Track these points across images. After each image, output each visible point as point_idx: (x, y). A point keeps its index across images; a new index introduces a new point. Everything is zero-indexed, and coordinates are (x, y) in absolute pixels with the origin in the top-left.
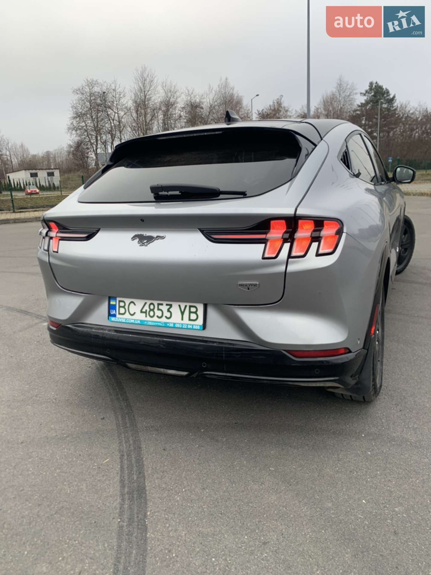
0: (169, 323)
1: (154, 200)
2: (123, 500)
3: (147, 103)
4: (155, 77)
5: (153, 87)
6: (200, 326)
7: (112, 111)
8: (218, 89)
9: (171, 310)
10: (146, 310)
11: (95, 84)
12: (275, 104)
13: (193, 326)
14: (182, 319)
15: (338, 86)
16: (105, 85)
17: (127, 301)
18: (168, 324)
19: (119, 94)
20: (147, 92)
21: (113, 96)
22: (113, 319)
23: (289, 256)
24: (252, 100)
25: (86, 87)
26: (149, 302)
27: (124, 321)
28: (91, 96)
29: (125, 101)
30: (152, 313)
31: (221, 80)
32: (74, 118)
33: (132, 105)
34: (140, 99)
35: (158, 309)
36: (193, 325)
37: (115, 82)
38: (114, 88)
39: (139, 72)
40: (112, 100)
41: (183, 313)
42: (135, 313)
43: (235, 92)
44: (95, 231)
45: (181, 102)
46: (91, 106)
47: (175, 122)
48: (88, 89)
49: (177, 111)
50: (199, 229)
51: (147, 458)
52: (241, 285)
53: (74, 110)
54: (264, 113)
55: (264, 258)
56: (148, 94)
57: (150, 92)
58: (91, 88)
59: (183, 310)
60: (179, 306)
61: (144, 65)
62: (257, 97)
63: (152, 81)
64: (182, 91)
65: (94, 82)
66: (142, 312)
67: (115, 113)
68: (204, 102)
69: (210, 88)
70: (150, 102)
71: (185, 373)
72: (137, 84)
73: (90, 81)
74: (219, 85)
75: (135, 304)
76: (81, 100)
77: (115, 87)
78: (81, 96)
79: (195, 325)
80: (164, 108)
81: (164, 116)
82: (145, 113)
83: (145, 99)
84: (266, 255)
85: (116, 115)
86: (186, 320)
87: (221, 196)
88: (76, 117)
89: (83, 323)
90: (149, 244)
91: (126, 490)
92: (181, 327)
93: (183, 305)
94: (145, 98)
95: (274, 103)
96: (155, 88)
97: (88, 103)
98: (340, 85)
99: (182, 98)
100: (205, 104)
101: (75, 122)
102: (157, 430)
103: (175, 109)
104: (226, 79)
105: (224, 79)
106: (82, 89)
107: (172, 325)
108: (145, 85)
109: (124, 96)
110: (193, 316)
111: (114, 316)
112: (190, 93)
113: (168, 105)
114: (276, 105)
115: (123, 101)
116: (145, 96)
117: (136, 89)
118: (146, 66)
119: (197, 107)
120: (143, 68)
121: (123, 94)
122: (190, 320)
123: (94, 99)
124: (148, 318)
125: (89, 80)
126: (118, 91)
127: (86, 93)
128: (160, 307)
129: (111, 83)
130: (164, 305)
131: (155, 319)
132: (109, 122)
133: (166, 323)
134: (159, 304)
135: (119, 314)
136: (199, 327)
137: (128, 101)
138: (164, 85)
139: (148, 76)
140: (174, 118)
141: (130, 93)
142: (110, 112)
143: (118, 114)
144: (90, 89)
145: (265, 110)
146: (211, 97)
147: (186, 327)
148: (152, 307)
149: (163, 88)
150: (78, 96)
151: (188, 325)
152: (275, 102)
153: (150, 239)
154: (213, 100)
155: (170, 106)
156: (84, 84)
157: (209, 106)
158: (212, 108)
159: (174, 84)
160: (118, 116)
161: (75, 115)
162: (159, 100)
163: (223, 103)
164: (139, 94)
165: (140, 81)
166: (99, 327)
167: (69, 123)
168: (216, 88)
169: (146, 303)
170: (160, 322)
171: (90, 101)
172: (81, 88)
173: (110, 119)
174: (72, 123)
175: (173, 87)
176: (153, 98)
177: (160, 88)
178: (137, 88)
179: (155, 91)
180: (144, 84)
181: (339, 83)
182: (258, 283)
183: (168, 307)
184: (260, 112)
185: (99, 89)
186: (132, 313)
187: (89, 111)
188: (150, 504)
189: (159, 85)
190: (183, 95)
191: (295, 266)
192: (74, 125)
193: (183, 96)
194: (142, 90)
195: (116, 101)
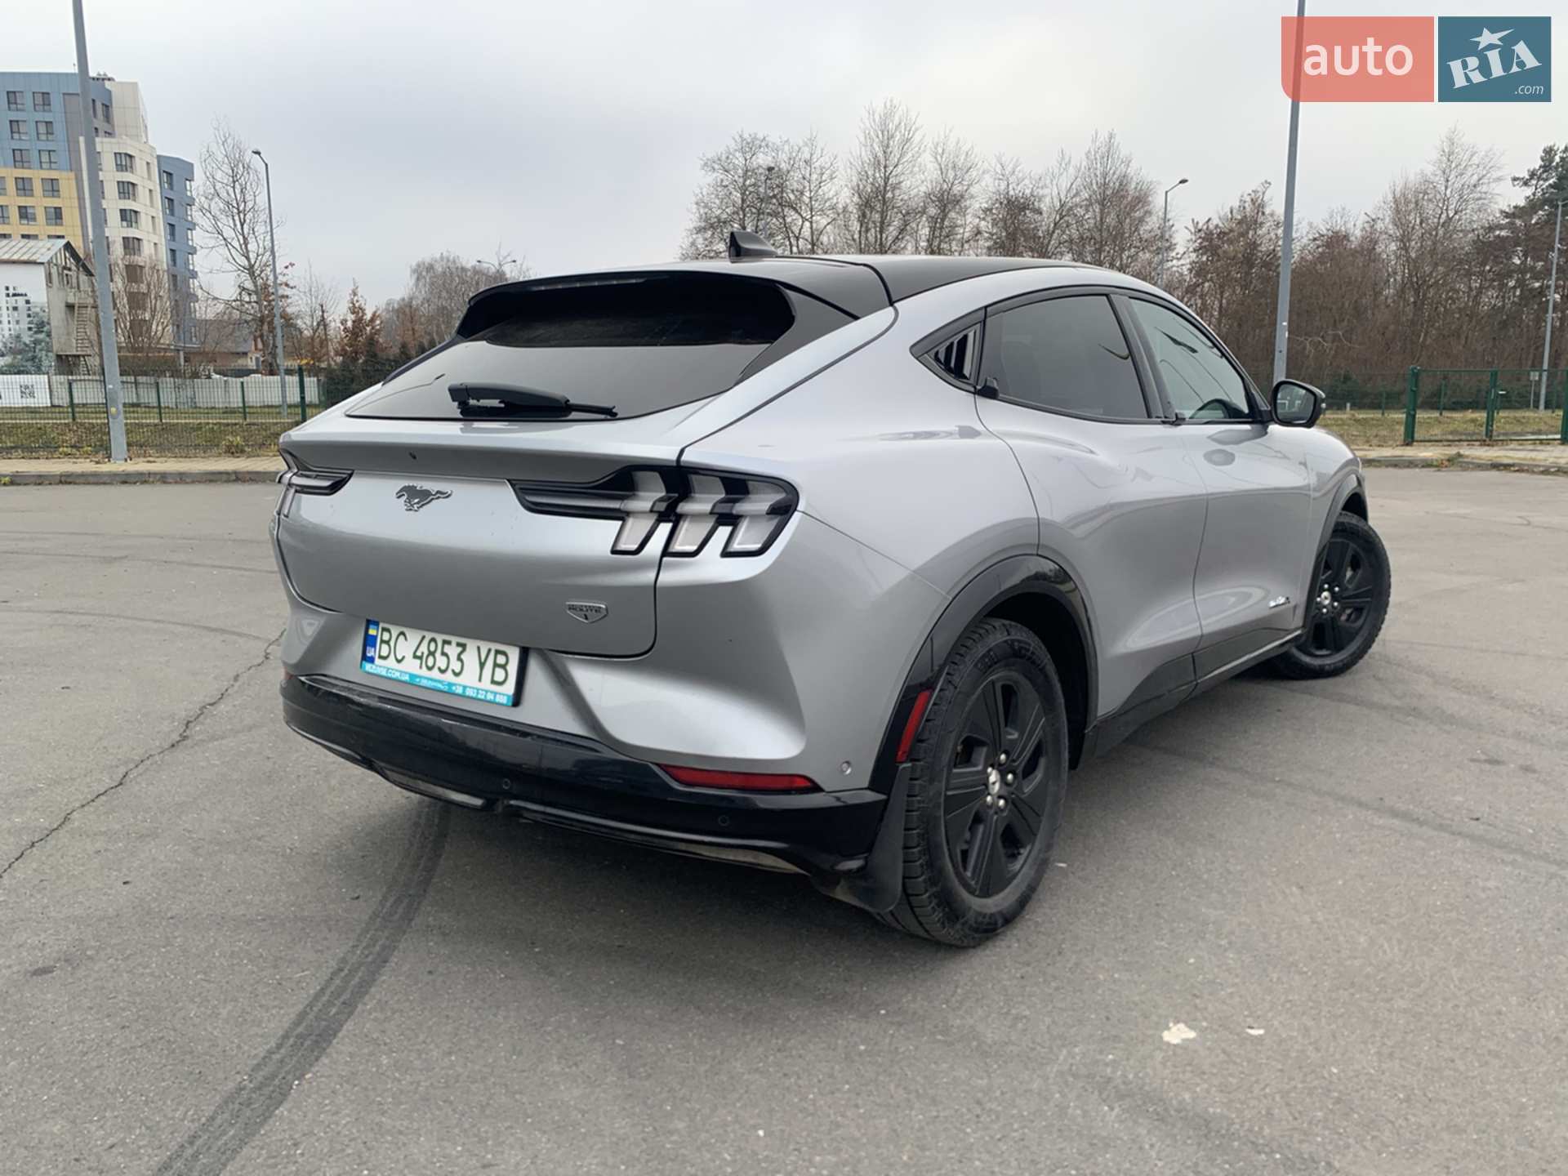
0: (455, 685)
1: (460, 416)
2: (279, 1046)
3: (889, 195)
4: (917, 130)
5: (910, 154)
6: (508, 696)
7: (796, 216)
8: (1084, 163)
9: (462, 657)
10: (423, 653)
11: (760, 147)
12: (1246, 205)
13: (495, 697)
14: (480, 680)
15: (1444, 159)
16: (786, 147)
17: (395, 631)
18: (454, 688)
19: (819, 171)
20: (891, 168)
21: (804, 178)
22: (368, 667)
23: (666, 552)
24: (1166, 192)
25: (737, 154)
26: (429, 635)
27: (384, 673)
28: (745, 176)
29: (834, 189)
30: (430, 662)
31: (1095, 139)
32: (699, 230)
33: (848, 201)
34: (872, 184)
35: (444, 654)
36: (495, 694)
37: (811, 142)
38: (807, 156)
39: (877, 118)
40: (800, 187)
41: (482, 665)
42: (404, 657)
43: (1131, 171)
44: (345, 476)
45: (981, 195)
46: (743, 201)
47: (962, 246)
48: (742, 160)
49: (969, 219)
50: (509, 481)
51: (384, 982)
52: (572, 608)
53: (702, 211)
54: (1211, 227)
55: (614, 552)
56: (894, 173)
57: (900, 167)
58: (748, 156)
59: (483, 660)
60: (479, 648)
61: (891, 101)
62: (1181, 185)
63: (908, 140)
64: (986, 166)
65: (757, 142)
66: (415, 657)
67: (804, 219)
68: (1044, 196)
69: (1063, 159)
70: (897, 192)
71: (478, 802)
72: (868, 148)
73: (749, 140)
74: (1089, 152)
75: (406, 639)
76: (721, 186)
77: (812, 155)
78: (721, 177)
79: (500, 694)
80: (933, 211)
81: (933, 229)
82: (882, 223)
83: (885, 187)
84: (622, 546)
85: (807, 224)
86: (486, 683)
87: (574, 415)
88: (704, 228)
89: (325, 676)
90: (421, 506)
91: (300, 1030)
92: (474, 695)
93: (485, 646)
94: (886, 184)
95: (1242, 201)
96: (914, 159)
97: (739, 195)
98: (1450, 155)
99: (983, 184)
100: (1047, 200)
101: (700, 241)
102: (444, 934)
103: (963, 212)
104: (1111, 136)
105: (1103, 136)
106: (728, 158)
107: (459, 691)
108: (889, 151)
109: (832, 179)
110: (500, 675)
111: (371, 660)
112: (1008, 170)
113: (947, 202)
114: (1248, 209)
115: (828, 190)
116: (887, 179)
117: (866, 159)
118: (896, 102)
119: (1024, 207)
120: (888, 106)
121: (828, 172)
122: (493, 682)
123: (754, 185)
124: (424, 672)
125: (746, 136)
126: (817, 165)
127: (735, 168)
128: (447, 649)
129: (801, 144)
130: (454, 644)
131: (435, 674)
132: (788, 243)
133: (450, 685)
134: (446, 642)
135: (381, 657)
136: (506, 698)
137: (841, 191)
138: (940, 151)
139: (897, 127)
140: (959, 237)
141: (849, 170)
142: (791, 216)
143: (811, 223)
144: (746, 160)
145: (1216, 221)
146: (1064, 183)
147: (483, 697)
148: (432, 648)
149: (936, 158)
150: (715, 175)
151: (487, 691)
152: (1248, 199)
153: (425, 497)
154: (1068, 191)
155: (950, 206)
156: (733, 146)
157: (1058, 205)
158: (1064, 211)
159: (964, 149)
160: (811, 227)
161: (703, 224)
162: (923, 189)
163: (1097, 201)
164: (870, 173)
165: (876, 140)
166: (345, 684)
167: (687, 243)
168: (1079, 159)
169: (423, 637)
170: (440, 682)
171: (743, 190)
172: (724, 158)
173: (791, 235)
174: (693, 244)
175: (962, 158)
176: (905, 185)
177: (927, 159)
178: (867, 156)
179: (914, 166)
180: (888, 146)
181: (1447, 150)
182: (603, 606)
183: (460, 649)
184: (1200, 226)
185: (770, 158)
186: (399, 658)
187: (737, 213)
188: (325, 1060)
189: (924, 151)
190: (986, 176)
191: (675, 575)
192: (697, 249)
193: (988, 179)
194: (879, 161)
195: (811, 191)
